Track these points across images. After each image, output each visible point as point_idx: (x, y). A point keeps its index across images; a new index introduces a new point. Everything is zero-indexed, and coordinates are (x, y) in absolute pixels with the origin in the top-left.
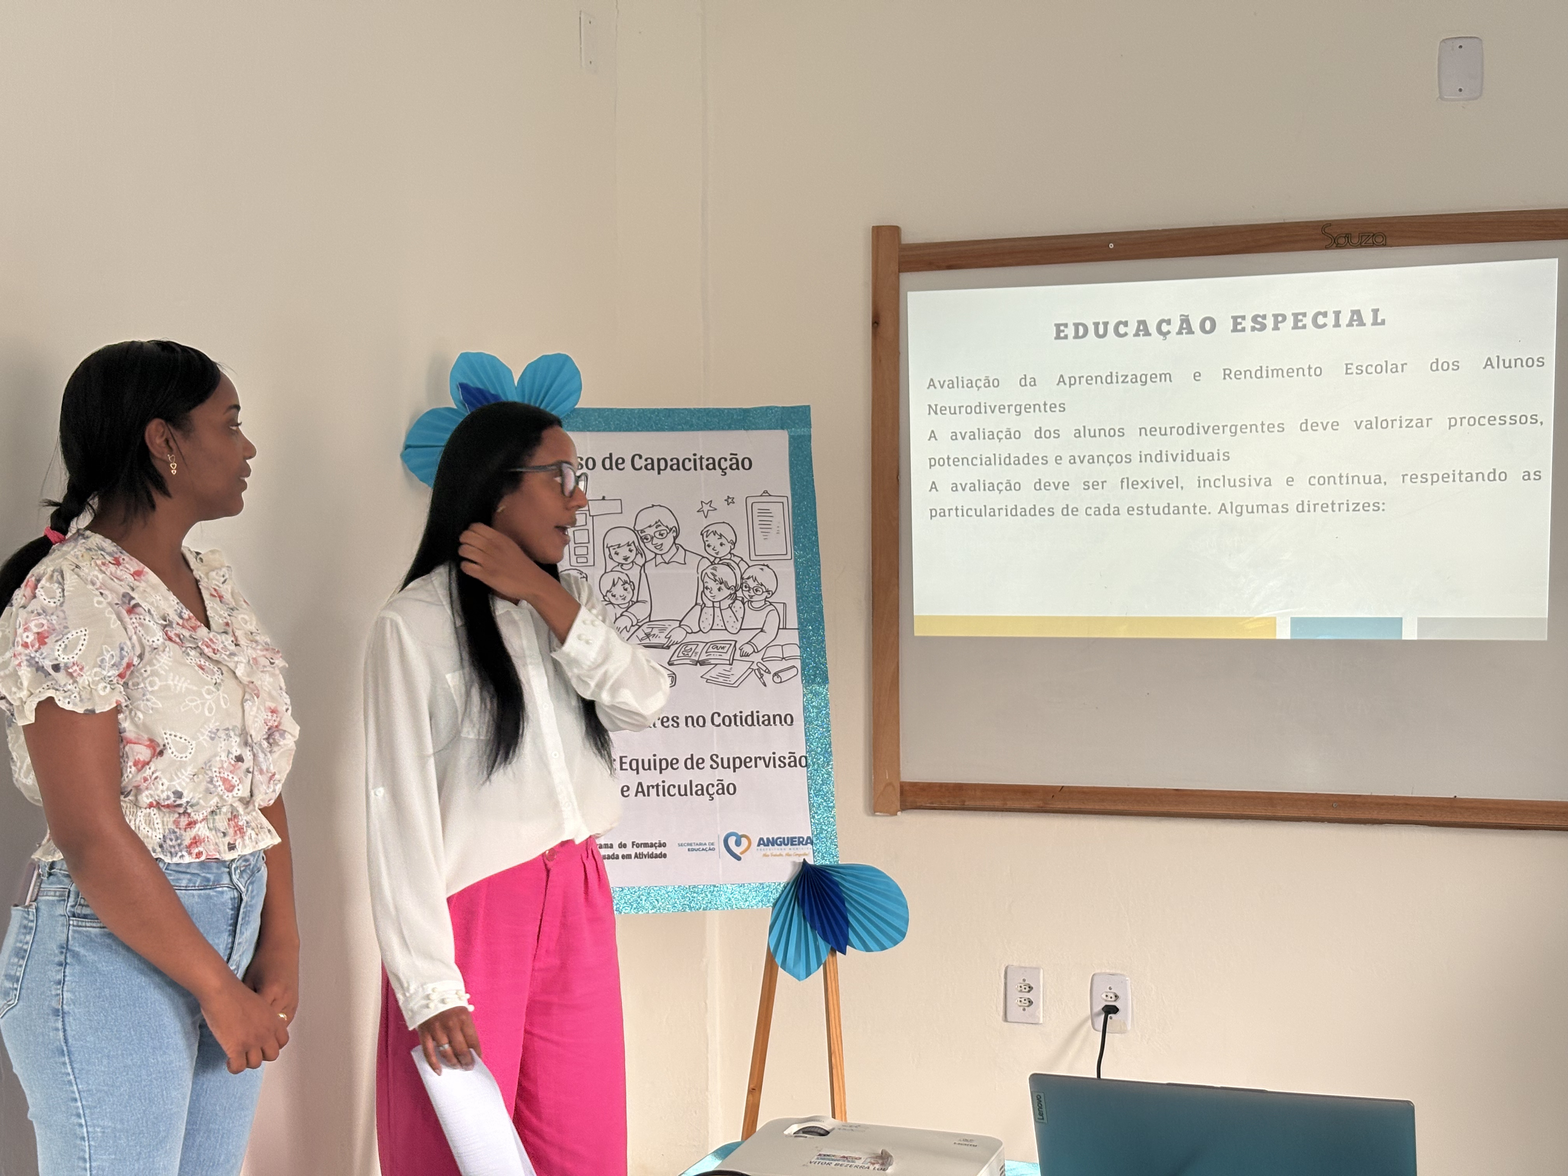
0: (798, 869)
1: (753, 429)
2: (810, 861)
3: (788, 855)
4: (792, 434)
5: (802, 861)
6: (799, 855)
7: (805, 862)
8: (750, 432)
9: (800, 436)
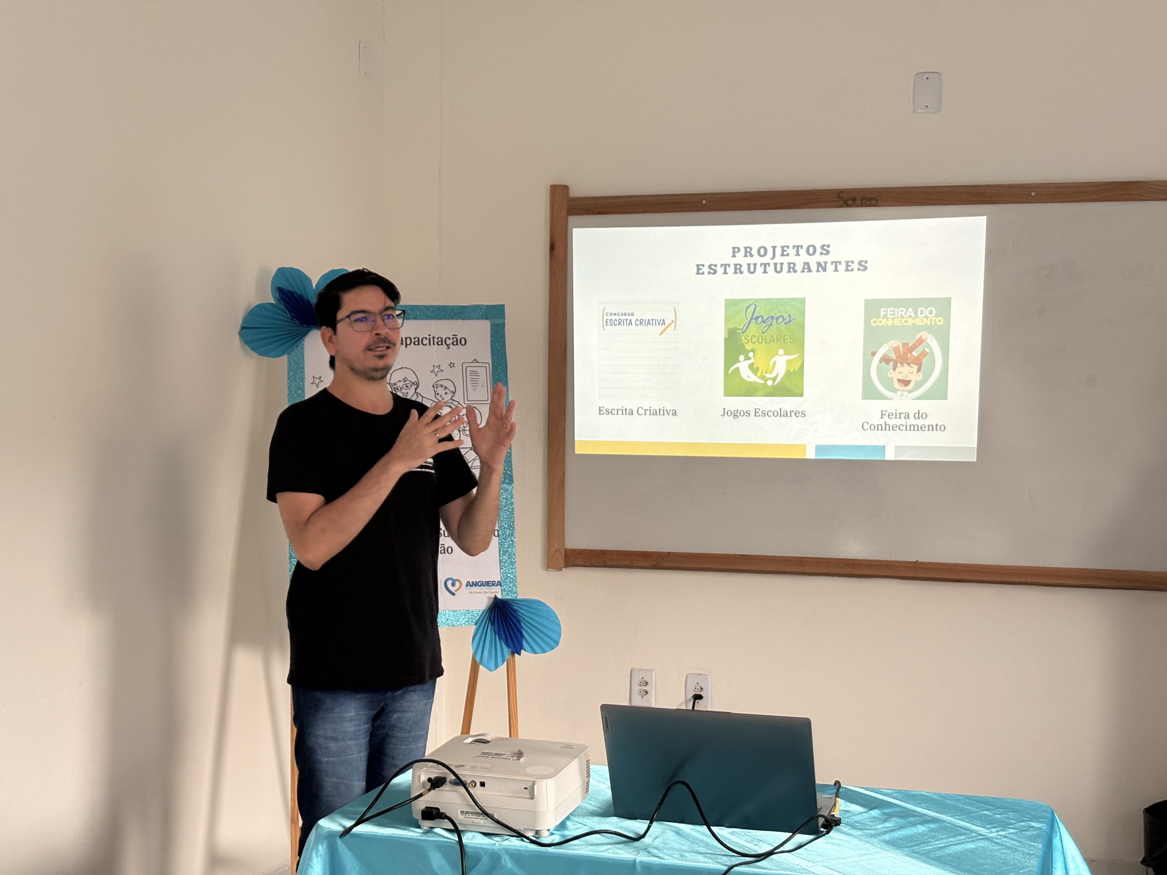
0: (491, 601)
1: (467, 319)
2: (499, 596)
3: (485, 592)
4: (492, 323)
5: (494, 596)
6: (492, 593)
7: (496, 597)
8: (466, 321)
9: (497, 324)
